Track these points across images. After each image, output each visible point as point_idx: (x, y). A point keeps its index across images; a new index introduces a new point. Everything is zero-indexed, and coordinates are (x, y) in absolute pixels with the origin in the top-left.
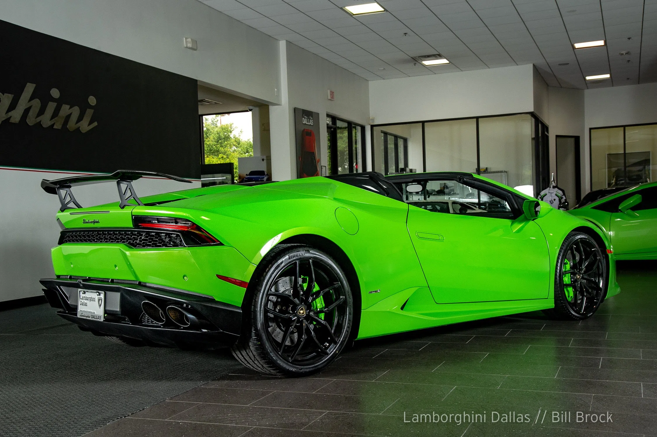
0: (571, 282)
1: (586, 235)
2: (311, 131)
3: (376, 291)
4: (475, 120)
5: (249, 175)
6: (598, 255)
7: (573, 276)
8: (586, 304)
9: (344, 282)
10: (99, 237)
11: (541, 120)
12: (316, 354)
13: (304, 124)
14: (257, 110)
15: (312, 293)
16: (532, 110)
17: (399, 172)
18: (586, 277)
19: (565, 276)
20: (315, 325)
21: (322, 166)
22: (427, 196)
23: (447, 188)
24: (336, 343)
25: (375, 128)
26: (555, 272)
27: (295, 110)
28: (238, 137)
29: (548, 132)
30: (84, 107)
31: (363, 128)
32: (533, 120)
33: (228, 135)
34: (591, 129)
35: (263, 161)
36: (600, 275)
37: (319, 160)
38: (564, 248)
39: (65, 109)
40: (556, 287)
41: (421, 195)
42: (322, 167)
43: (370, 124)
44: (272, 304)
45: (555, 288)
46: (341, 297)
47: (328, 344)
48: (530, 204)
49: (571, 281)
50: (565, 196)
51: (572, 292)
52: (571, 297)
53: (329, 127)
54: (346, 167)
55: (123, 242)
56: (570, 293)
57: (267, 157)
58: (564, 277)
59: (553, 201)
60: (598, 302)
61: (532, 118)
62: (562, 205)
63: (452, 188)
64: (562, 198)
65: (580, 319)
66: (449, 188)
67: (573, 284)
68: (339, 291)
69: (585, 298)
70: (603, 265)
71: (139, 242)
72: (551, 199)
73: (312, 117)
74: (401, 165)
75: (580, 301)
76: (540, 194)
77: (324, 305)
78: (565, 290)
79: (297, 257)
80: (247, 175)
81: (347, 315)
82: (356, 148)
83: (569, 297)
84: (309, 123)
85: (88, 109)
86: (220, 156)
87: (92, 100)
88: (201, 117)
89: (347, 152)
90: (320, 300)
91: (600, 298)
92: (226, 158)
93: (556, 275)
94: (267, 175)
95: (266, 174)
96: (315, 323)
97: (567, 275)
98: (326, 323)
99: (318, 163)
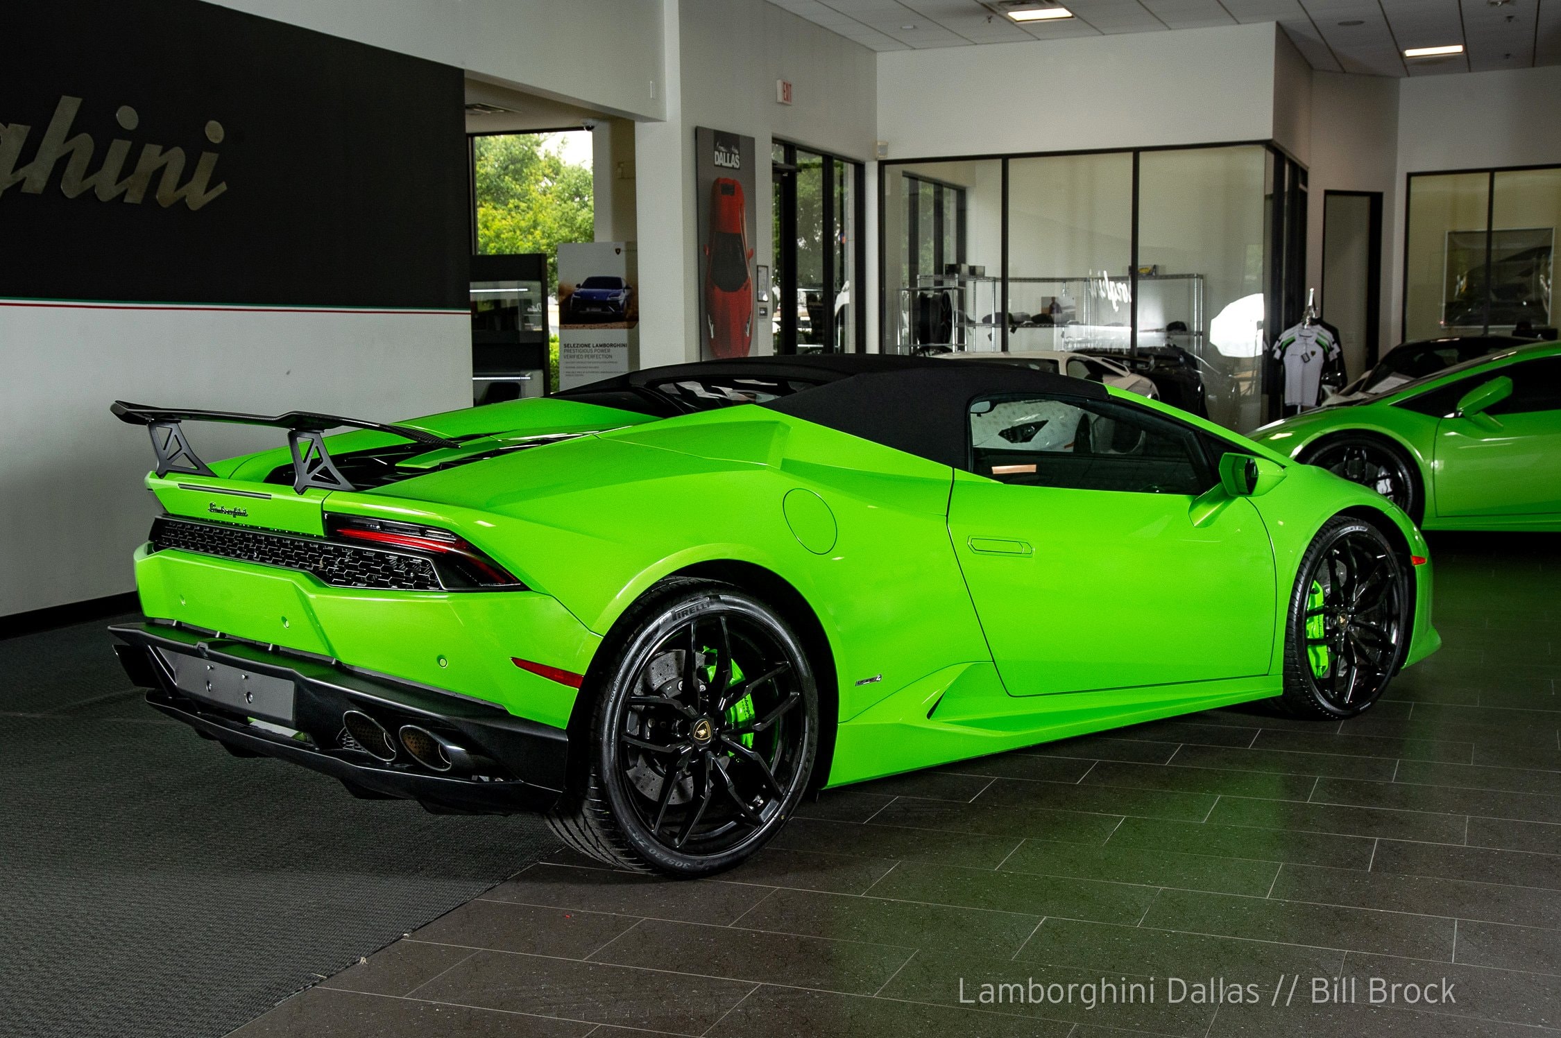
0: (1325, 634)
1: (1366, 523)
2: (734, 181)
3: (872, 680)
4: (1131, 154)
5: (583, 287)
6: (1390, 570)
7: (1329, 619)
8: (1358, 681)
9: (799, 659)
10: (247, 546)
11: (1291, 157)
12: (735, 824)
13: (718, 166)
14: (605, 127)
15: (728, 687)
16: (1267, 133)
17: (944, 273)
18: (1358, 621)
19: (1312, 620)
20: (732, 758)
21: (758, 266)
22: (1010, 329)
23: (1059, 309)
24: (780, 798)
25: (887, 167)
26: (1288, 613)
27: (698, 132)
28: (556, 156)
29: (1306, 184)
30: (196, 147)
31: (860, 168)
32: (1271, 156)
33: (530, 152)
34: (1410, 176)
35: (618, 253)
36: (1391, 617)
37: (752, 250)
38: (1312, 557)
39: (152, 155)
40: (1288, 648)
41: (995, 327)
42: (760, 269)
43: (876, 159)
44: (636, 717)
45: (1285, 649)
46: (791, 693)
47: (762, 802)
48: (1235, 462)
49: (1325, 631)
50: (1340, 346)
51: (1327, 657)
52: (1324, 667)
53: (776, 169)
54: (817, 238)
55: (302, 567)
56: (1320, 659)
57: (628, 244)
58: (1310, 622)
59: (1308, 357)
60: (1385, 677)
61: (1268, 153)
62: (1327, 378)
63: (1069, 311)
64: (1331, 349)
65: (1341, 717)
66: (1063, 311)
67: (1329, 638)
68: (790, 678)
69: (1356, 670)
70: (1401, 591)
71: (336, 570)
72: (1304, 352)
73: (737, 147)
74: (951, 258)
75: (1345, 672)
76: (1280, 338)
77: (752, 712)
78: (1310, 651)
79: (691, 612)
80: (578, 286)
81: (804, 733)
82: (842, 195)
83: (1318, 667)
84: (730, 162)
85: (204, 153)
86: (512, 203)
87: (215, 131)
88: (470, 139)
89: (821, 203)
90: (744, 703)
91: (1391, 668)
92: (526, 209)
93: (1289, 619)
94: (627, 287)
95: (624, 284)
96: (731, 754)
97: (1316, 618)
98: (757, 756)
99: (749, 258)
